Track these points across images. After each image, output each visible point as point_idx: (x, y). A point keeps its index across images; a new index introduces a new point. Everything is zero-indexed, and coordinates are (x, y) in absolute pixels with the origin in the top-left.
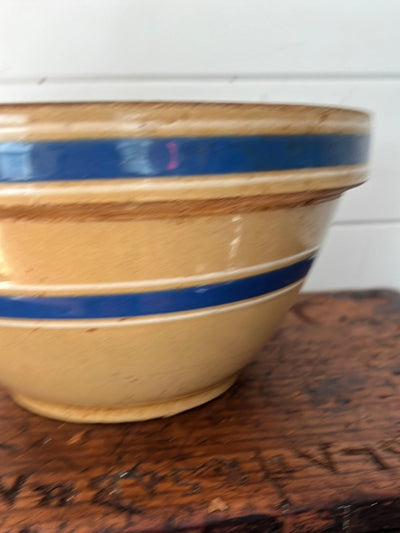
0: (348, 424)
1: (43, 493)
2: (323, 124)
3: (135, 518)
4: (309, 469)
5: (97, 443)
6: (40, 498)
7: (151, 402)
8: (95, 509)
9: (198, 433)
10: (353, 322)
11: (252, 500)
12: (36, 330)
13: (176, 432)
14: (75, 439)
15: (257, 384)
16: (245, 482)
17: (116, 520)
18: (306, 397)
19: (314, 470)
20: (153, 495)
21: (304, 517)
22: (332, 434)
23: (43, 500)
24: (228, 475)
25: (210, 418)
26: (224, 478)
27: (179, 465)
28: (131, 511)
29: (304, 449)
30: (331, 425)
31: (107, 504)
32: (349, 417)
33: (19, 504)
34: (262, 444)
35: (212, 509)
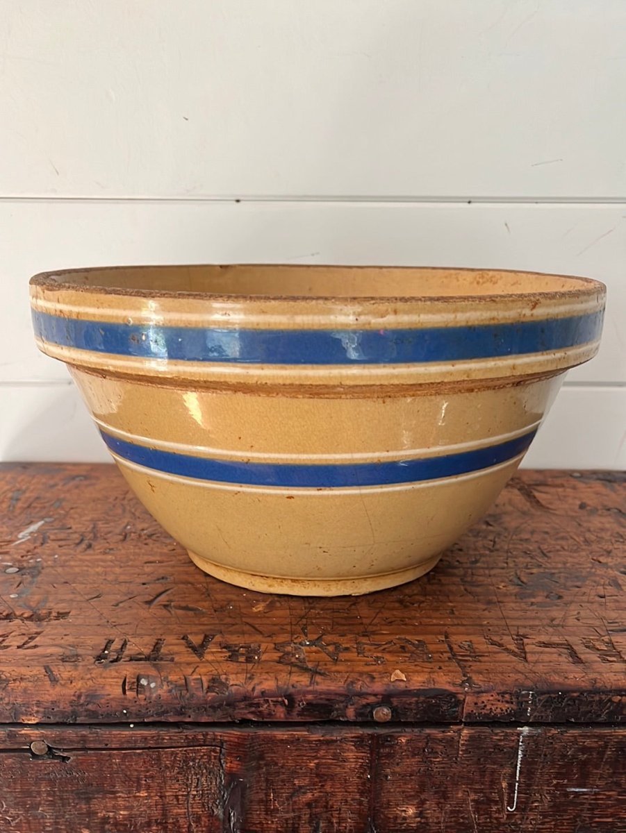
0: (553, 620)
1: (229, 651)
2: (535, 312)
3: (318, 678)
4: (500, 655)
5: (281, 613)
6: (228, 654)
7: (340, 578)
8: (280, 667)
9: (387, 614)
10: (594, 511)
11: (434, 676)
12: (236, 493)
13: (364, 610)
14: (260, 607)
15: (460, 572)
16: (429, 660)
17: (301, 678)
18: (513, 589)
19: (504, 657)
20: (336, 661)
21: (485, 698)
22: (531, 627)
23: (230, 657)
24: (414, 653)
25: (401, 602)
26: (409, 655)
27: (364, 640)
28: (314, 673)
29: (496, 639)
30: (534, 619)
31: (292, 664)
32: (557, 613)
33: (209, 657)
34: (453, 629)
35: (393, 678)
